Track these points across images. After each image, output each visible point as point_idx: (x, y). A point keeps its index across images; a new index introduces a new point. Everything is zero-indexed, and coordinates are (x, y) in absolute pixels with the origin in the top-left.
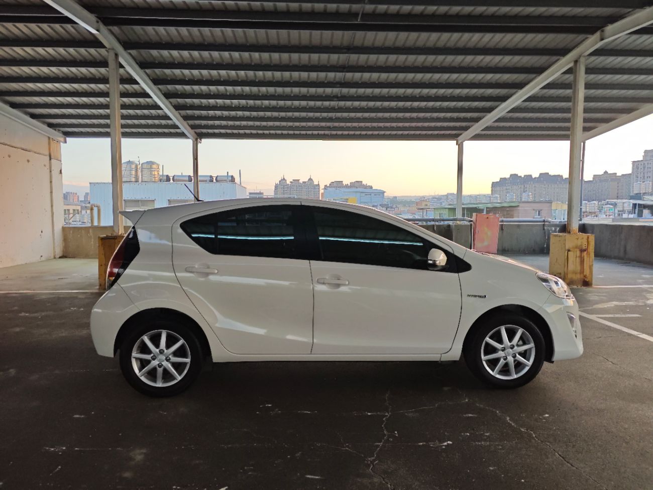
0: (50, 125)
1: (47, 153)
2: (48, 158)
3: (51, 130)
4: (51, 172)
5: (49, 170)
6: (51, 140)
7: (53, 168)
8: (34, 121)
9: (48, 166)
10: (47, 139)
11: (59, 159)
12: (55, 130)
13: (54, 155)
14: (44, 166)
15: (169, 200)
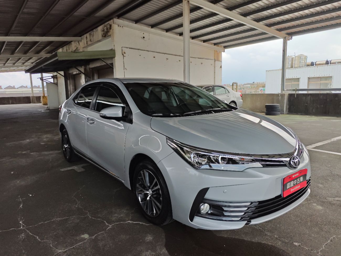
0: (215, 44)
1: (213, 58)
2: (214, 61)
3: (215, 46)
4: (215, 67)
6: (216, 52)
8: (205, 44)
9: (213, 65)
10: (214, 52)
11: (221, 61)
12: (218, 46)
13: (217, 58)
14: (211, 65)
15: (308, 78)
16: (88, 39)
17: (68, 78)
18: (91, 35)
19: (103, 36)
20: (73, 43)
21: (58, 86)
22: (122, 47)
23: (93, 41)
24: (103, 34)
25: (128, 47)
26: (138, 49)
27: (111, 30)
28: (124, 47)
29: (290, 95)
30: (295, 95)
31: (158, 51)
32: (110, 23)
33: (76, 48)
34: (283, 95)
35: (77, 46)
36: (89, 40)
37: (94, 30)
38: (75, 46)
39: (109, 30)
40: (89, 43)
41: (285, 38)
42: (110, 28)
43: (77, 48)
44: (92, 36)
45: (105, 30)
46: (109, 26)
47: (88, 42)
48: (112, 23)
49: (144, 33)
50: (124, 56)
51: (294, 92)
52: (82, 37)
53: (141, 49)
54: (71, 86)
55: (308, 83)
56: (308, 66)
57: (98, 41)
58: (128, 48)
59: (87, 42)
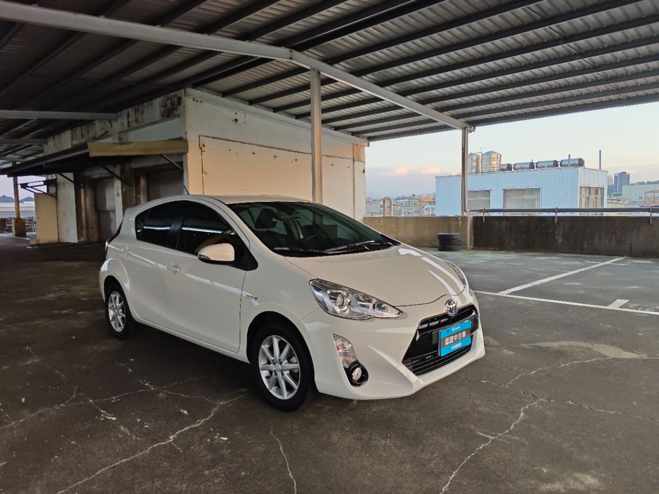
0: (353, 134)
1: (352, 157)
2: (352, 160)
3: (354, 138)
4: (354, 172)
5: (352, 171)
6: (355, 146)
7: (355, 169)
8: (337, 133)
9: (351, 168)
10: (352, 146)
11: (363, 161)
12: (359, 137)
13: (357, 158)
14: (349, 167)
15: (504, 190)
16: (131, 118)
17: (82, 185)
18: (139, 111)
19: (163, 116)
20: (97, 123)
21: (57, 200)
22: (199, 136)
23: (142, 122)
24: (163, 112)
25: (209, 135)
26: (227, 140)
27: (181, 107)
28: (203, 136)
29: (476, 219)
30: (484, 219)
31: (259, 143)
32: (179, 95)
33: (104, 131)
34: (464, 219)
35: (107, 129)
36: (134, 120)
37: (146, 103)
38: (102, 129)
39: (175, 106)
40: (134, 125)
41: (464, 129)
42: (178, 103)
43: (105, 133)
44: (140, 113)
45: (169, 105)
46: (176, 100)
47: (131, 123)
48: (184, 94)
49: (236, 114)
50: (202, 151)
51: (481, 214)
52: (119, 113)
53: (231, 139)
54: (88, 200)
55: (504, 199)
56: (503, 170)
57: (152, 123)
58: (209, 137)
59: (129, 122)
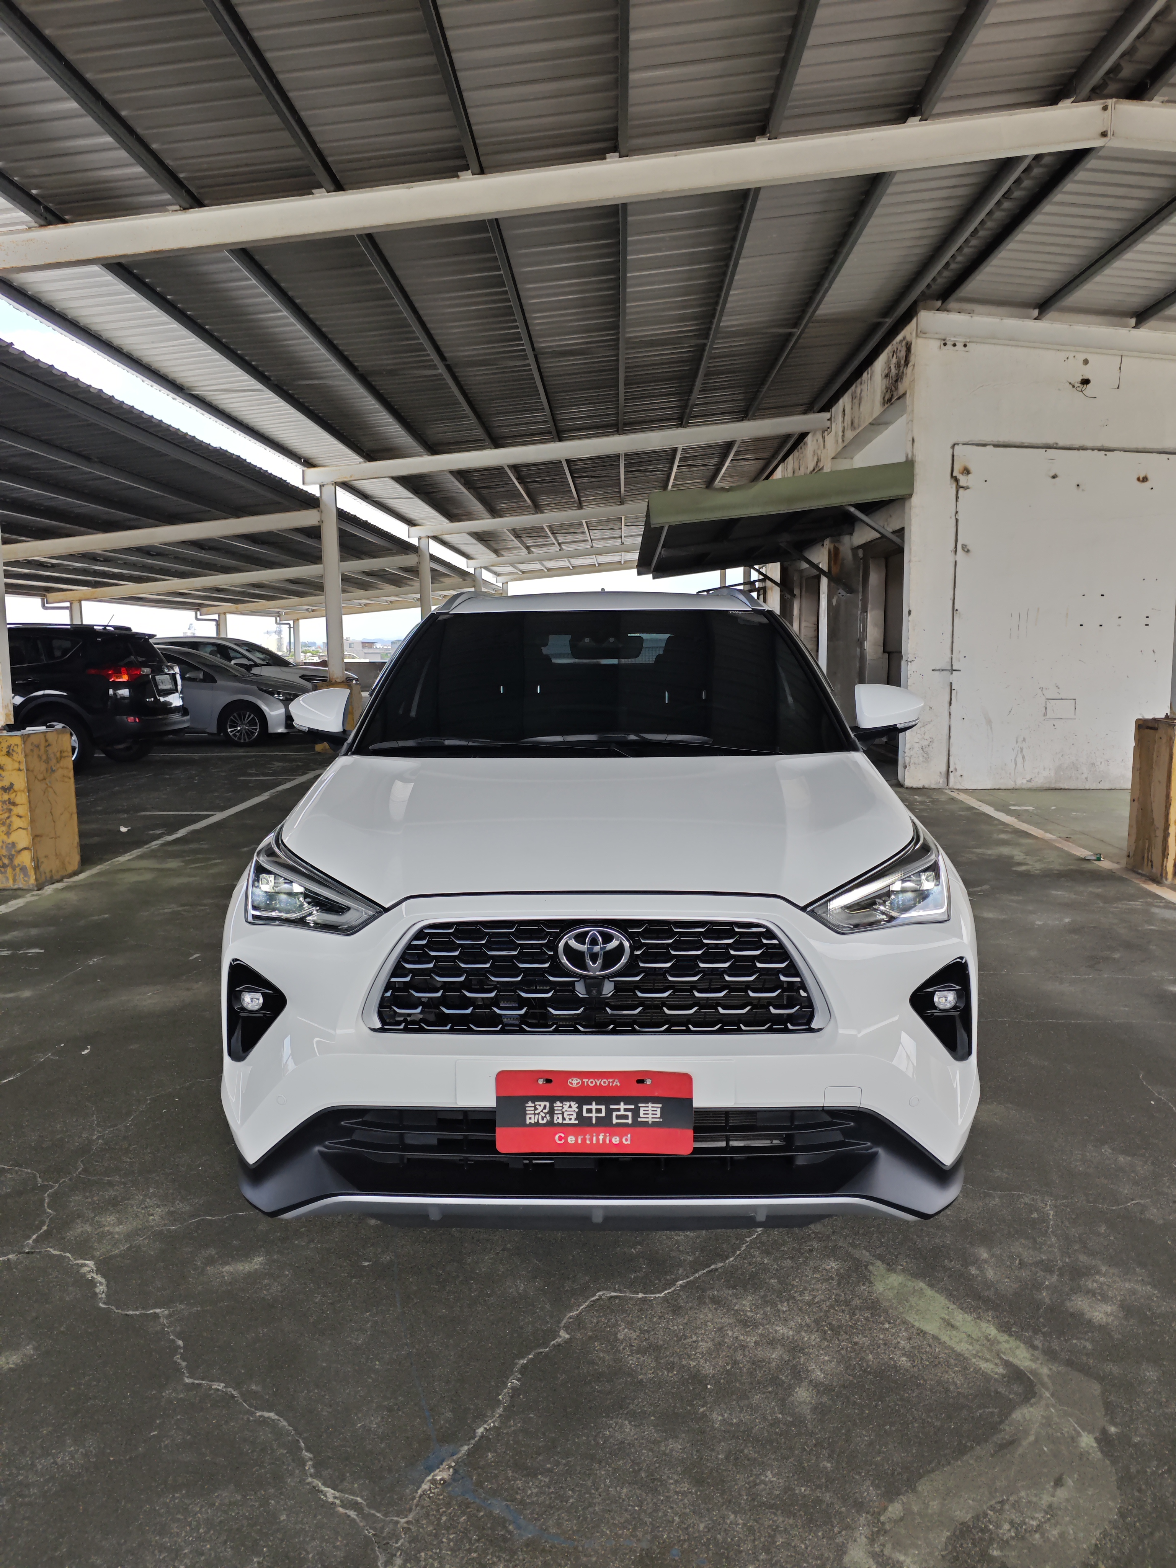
16: (846, 417)
18: (856, 397)
19: (885, 401)
20: (809, 439)
22: (953, 446)
23: (860, 428)
24: (885, 392)
25: (986, 438)
26: (1047, 447)
27: (909, 369)
28: (965, 444)
32: (908, 339)
33: (816, 459)
35: (819, 453)
36: (850, 423)
37: (864, 377)
38: (814, 454)
39: (902, 369)
40: (850, 435)
42: (906, 361)
43: (817, 463)
44: (856, 401)
45: (894, 371)
46: (903, 352)
48: (915, 332)
50: (959, 487)
52: (833, 409)
53: (1061, 443)
57: (871, 424)
58: (984, 445)
59: (844, 431)
